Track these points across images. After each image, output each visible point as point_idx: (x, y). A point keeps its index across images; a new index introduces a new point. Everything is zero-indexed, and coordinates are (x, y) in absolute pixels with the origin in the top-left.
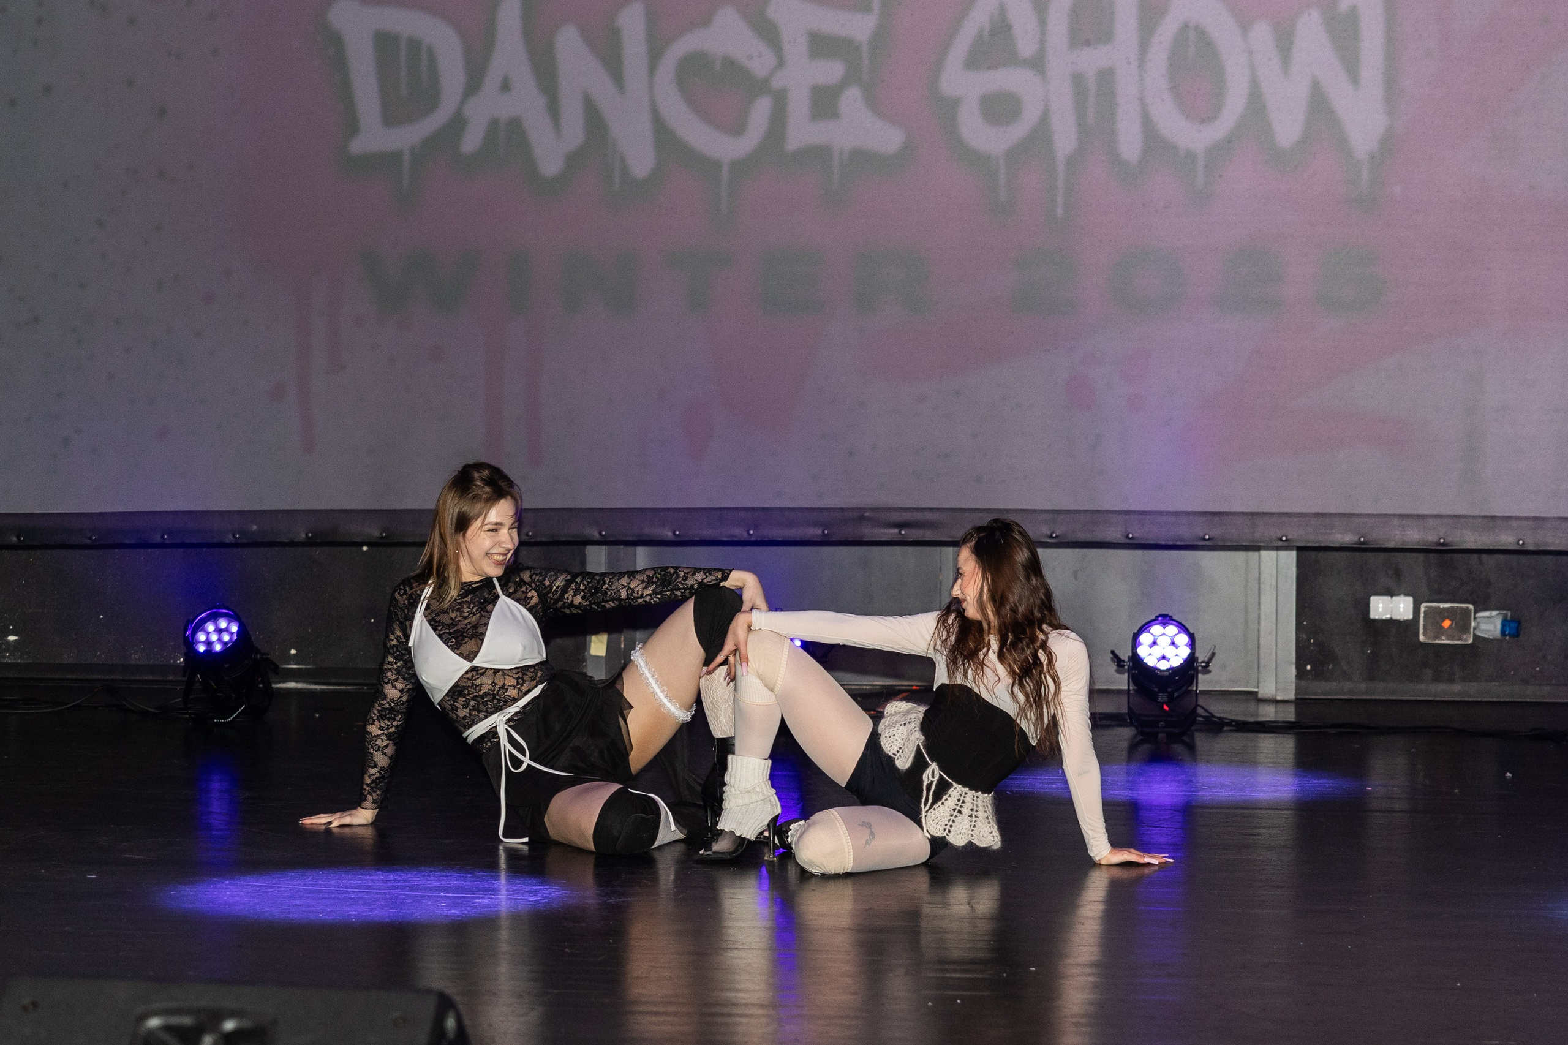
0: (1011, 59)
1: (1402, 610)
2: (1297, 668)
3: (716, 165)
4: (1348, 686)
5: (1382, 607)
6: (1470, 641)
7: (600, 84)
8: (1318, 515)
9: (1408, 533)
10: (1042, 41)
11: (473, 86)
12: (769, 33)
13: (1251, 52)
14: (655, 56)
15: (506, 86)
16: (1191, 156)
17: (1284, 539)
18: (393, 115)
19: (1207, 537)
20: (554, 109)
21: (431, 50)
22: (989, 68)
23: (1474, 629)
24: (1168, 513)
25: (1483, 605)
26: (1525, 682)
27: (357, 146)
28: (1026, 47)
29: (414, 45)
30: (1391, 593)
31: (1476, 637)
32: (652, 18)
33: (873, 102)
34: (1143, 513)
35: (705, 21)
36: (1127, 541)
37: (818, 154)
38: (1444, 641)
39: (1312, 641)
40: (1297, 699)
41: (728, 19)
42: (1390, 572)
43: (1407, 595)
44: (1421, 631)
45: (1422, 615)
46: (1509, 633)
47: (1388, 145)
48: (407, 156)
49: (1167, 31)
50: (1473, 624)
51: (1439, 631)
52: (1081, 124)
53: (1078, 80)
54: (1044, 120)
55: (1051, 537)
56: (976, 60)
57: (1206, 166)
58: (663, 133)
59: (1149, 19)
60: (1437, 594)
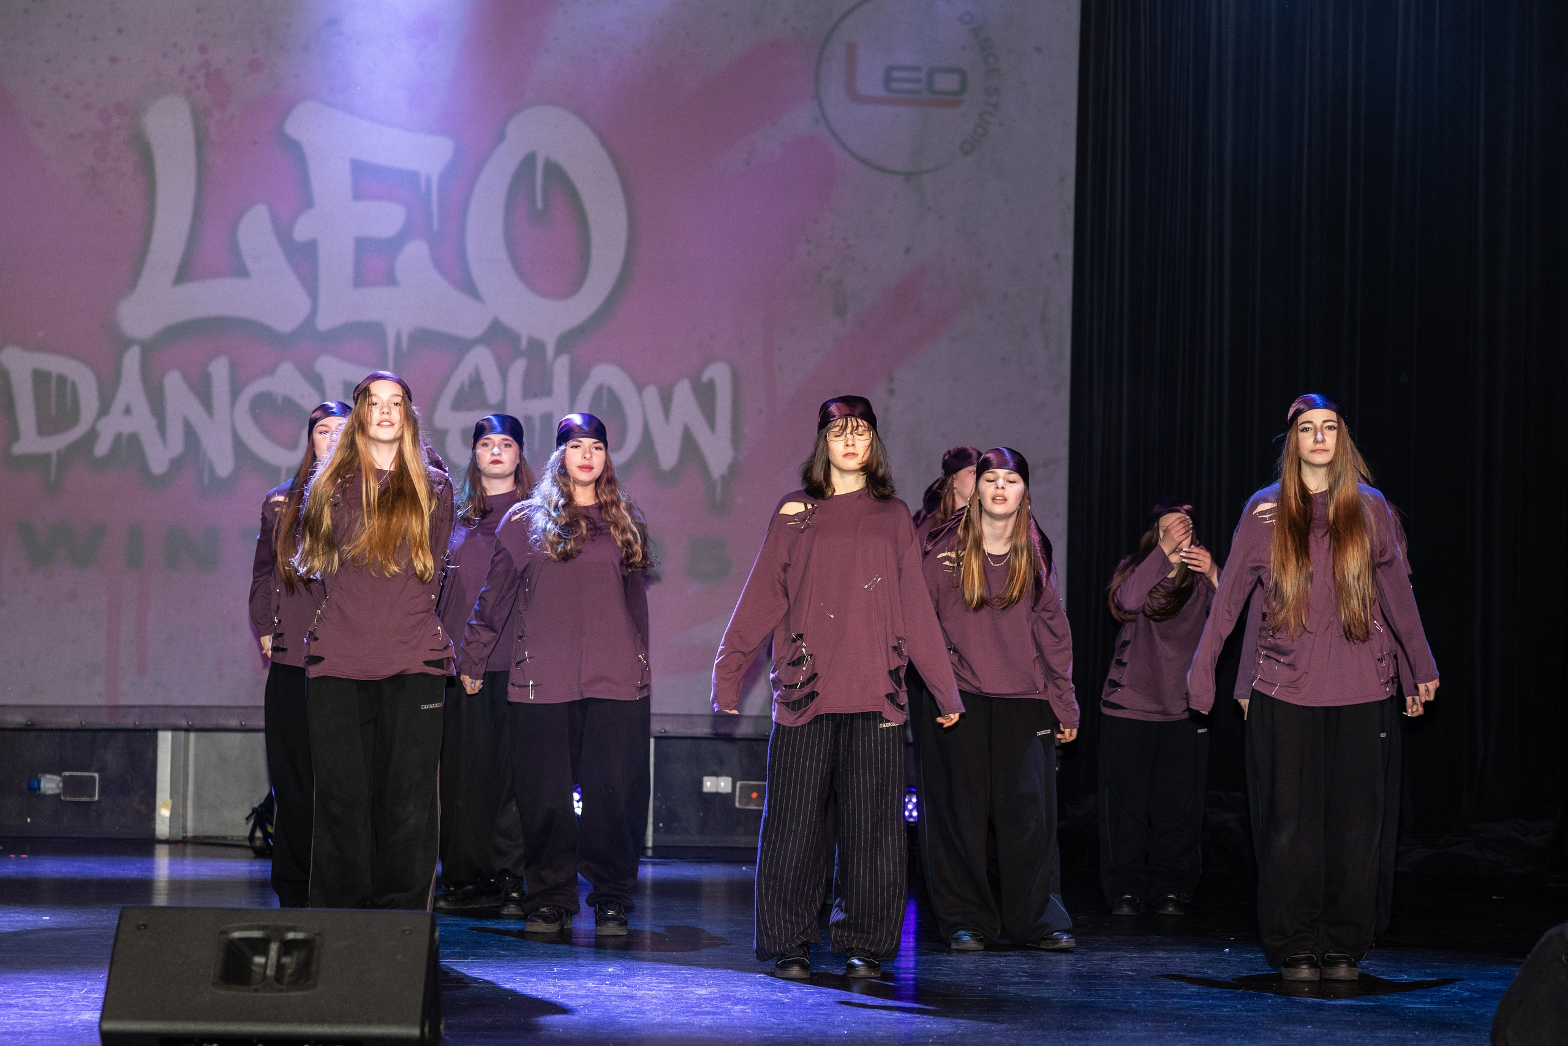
0: (484, 405)
1: (724, 786)
3: (277, 470)
5: (709, 784)
7: (195, 411)
8: (686, 715)
10: (504, 393)
11: (104, 410)
12: (317, 382)
13: (643, 406)
14: (235, 394)
15: (128, 411)
18: (45, 428)
20: (162, 428)
21: (73, 384)
22: (468, 410)
27: (18, 449)
28: (493, 397)
29: (62, 380)
30: (716, 774)
32: (234, 367)
35: (271, 370)
38: (751, 807)
39: (663, 807)
40: (653, 846)
41: (287, 371)
42: (716, 761)
43: (727, 775)
44: (737, 800)
45: (738, 790)
47: (734, 469)
48: (54, 459)
49: (588, 390)
51: (749, 800)
56: (459, 404)
58: (239, 447)
59: (577, 380)
60: (746, 776)
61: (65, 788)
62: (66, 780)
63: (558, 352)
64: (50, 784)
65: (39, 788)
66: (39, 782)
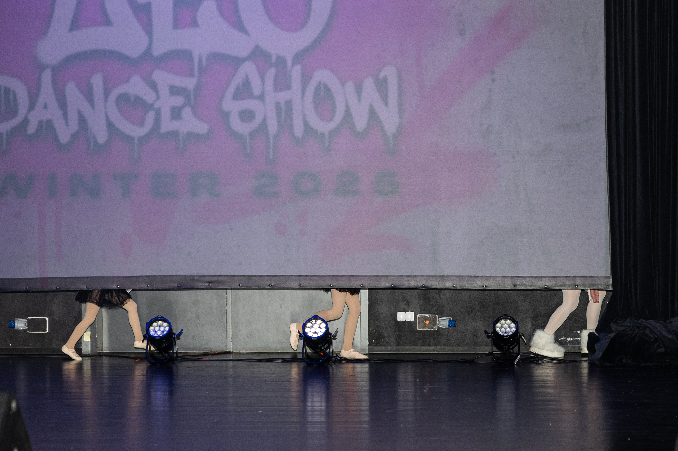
0: (251, 96)
1: (410, 317)
2: (369, 341)
3: (132, 138)
4: (389, 348)
5: (401, 316)
6: (437, 329)
7: (84, 105)
8: (374, 276)
9: (410, 283)
10: (263, 89)
11: (32, 107)
12: (153, 86)
13: (346, 94)
14: (107, 95)
15: (45, 107)
16: (323, 135)
17: (362, 285)
19: (331, 285)
20: (65, 116)
21: (14, 92)
22: (242, 99)
23: (438, 324)
24: (316, 276)
25: (441, 315)
26: (458, 345)
28: (256, 91)
29: (7, 90)
30: (405, 310)
31: (438, 327)
32: (105, 79)
33: (195, 113)
34: (306, 276)
35: (127, 81)
36: (300, 287)
37: (174, 134)
38: (427, 329)
39: (375, 330)
40: (369, 353)
41: (136, 80)
42: (405, 302)
43: (411, 311)
44: (417, 325)
45: (418, 319)
46: (451, 326)
47: (400, 130)
48: (5, 136)
49: (312, 85)
50: (438, 323)
51: (425, 326)
52: (279, 121)
53: (277, 105)
54: (264, 120)
55: (270, 286)
56: (237, 97)
57: (329, 138)
58: (111, 126)
59: (305, 80)
60: (424, 311)
61: (28, 326)
62: (29, 321)
63: (294, 64)
64: (21, 324)
65: (14, 326)
66: (14, 323)
